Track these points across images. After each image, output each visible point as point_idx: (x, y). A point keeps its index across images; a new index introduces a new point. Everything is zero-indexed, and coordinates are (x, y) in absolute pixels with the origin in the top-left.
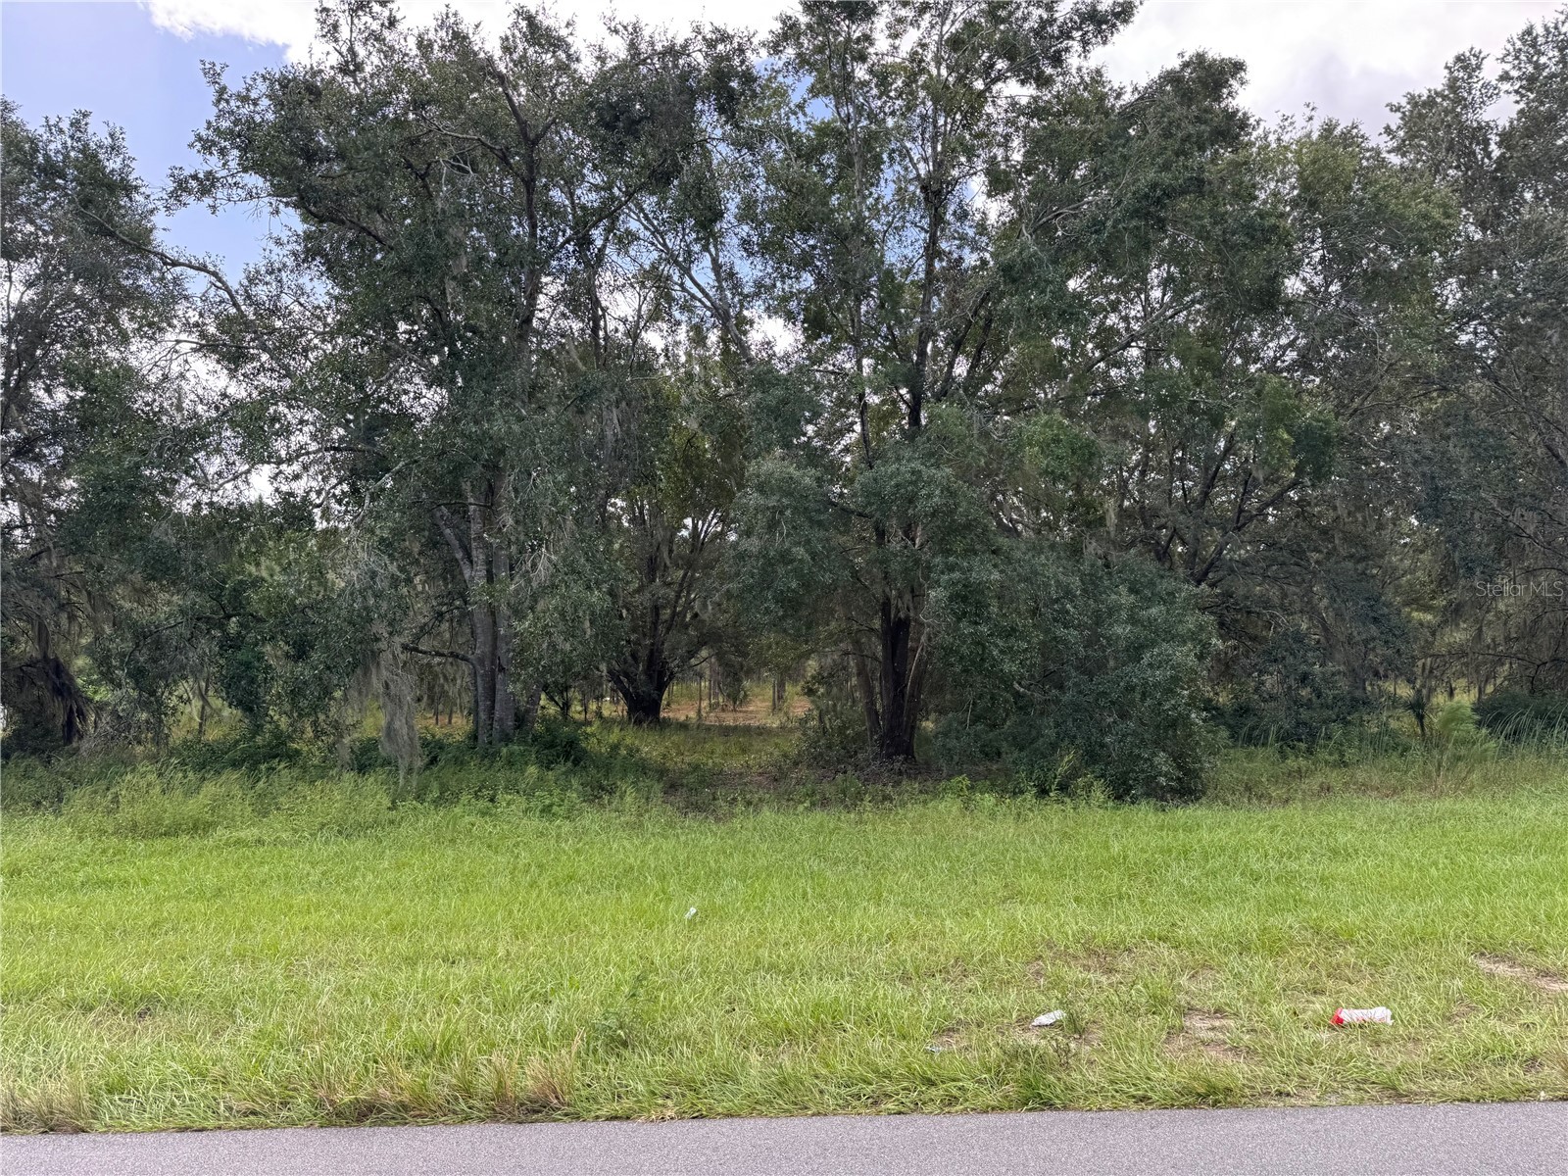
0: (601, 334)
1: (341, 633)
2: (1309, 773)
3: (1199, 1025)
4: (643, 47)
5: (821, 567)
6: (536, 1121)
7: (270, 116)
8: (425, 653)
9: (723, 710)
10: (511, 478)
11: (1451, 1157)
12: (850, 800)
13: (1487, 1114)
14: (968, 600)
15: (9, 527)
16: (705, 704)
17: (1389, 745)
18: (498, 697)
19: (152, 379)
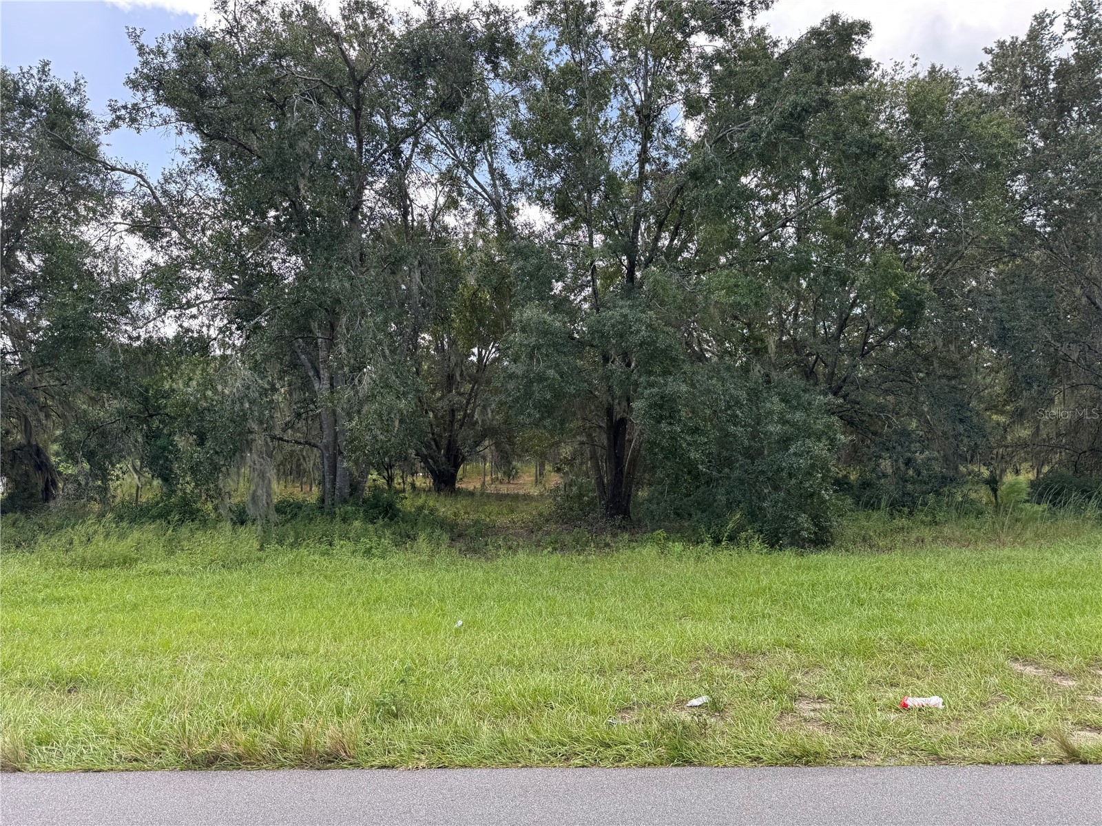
0: (410, 218)
1: (225, 428)
2: (909, 530)
3: (805, 708)
4: (437, 14)
5: (567, 382)
6: (330, 768)
7: (175, 65)
8: (288, 441)
9: (501, 483)
10: (344, 320)
11: (969, 804)
12: (580, 546)
13: (1001, 774)
14: (664, 408)
15: (4, 353)
16: (488, 478)
17: (968, 509)
18: (338, 473)
19: (98, 249)
